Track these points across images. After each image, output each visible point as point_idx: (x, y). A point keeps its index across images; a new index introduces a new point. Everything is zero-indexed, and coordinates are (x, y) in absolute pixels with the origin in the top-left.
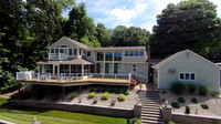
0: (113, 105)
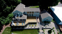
0: (35, 27)
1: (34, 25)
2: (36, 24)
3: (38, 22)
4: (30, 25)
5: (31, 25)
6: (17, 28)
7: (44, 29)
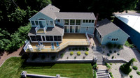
0: (84, 58)
1: (82, 53)
2: (87, 50)
3: (92, 45)
4: (72, 52)
5: (75, 53)
6: (38, 60)
7: (108, 64)
